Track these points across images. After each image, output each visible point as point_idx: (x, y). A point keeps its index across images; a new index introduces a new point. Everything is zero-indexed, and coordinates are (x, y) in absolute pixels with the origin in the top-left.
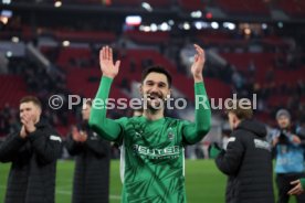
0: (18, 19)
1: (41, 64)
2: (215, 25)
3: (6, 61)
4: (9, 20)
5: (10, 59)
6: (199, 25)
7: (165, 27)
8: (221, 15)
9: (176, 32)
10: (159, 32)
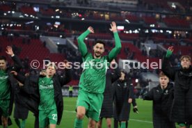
0: (63, 26)
1: (74, 48)
2: (162, 31)
3: (57, 47)
4: (59, 26)
5: (59, 46)
6: (153, 31)
7: (136, 31)
8: (165, 26)
9: (142, 34)
10: (133, 33)
